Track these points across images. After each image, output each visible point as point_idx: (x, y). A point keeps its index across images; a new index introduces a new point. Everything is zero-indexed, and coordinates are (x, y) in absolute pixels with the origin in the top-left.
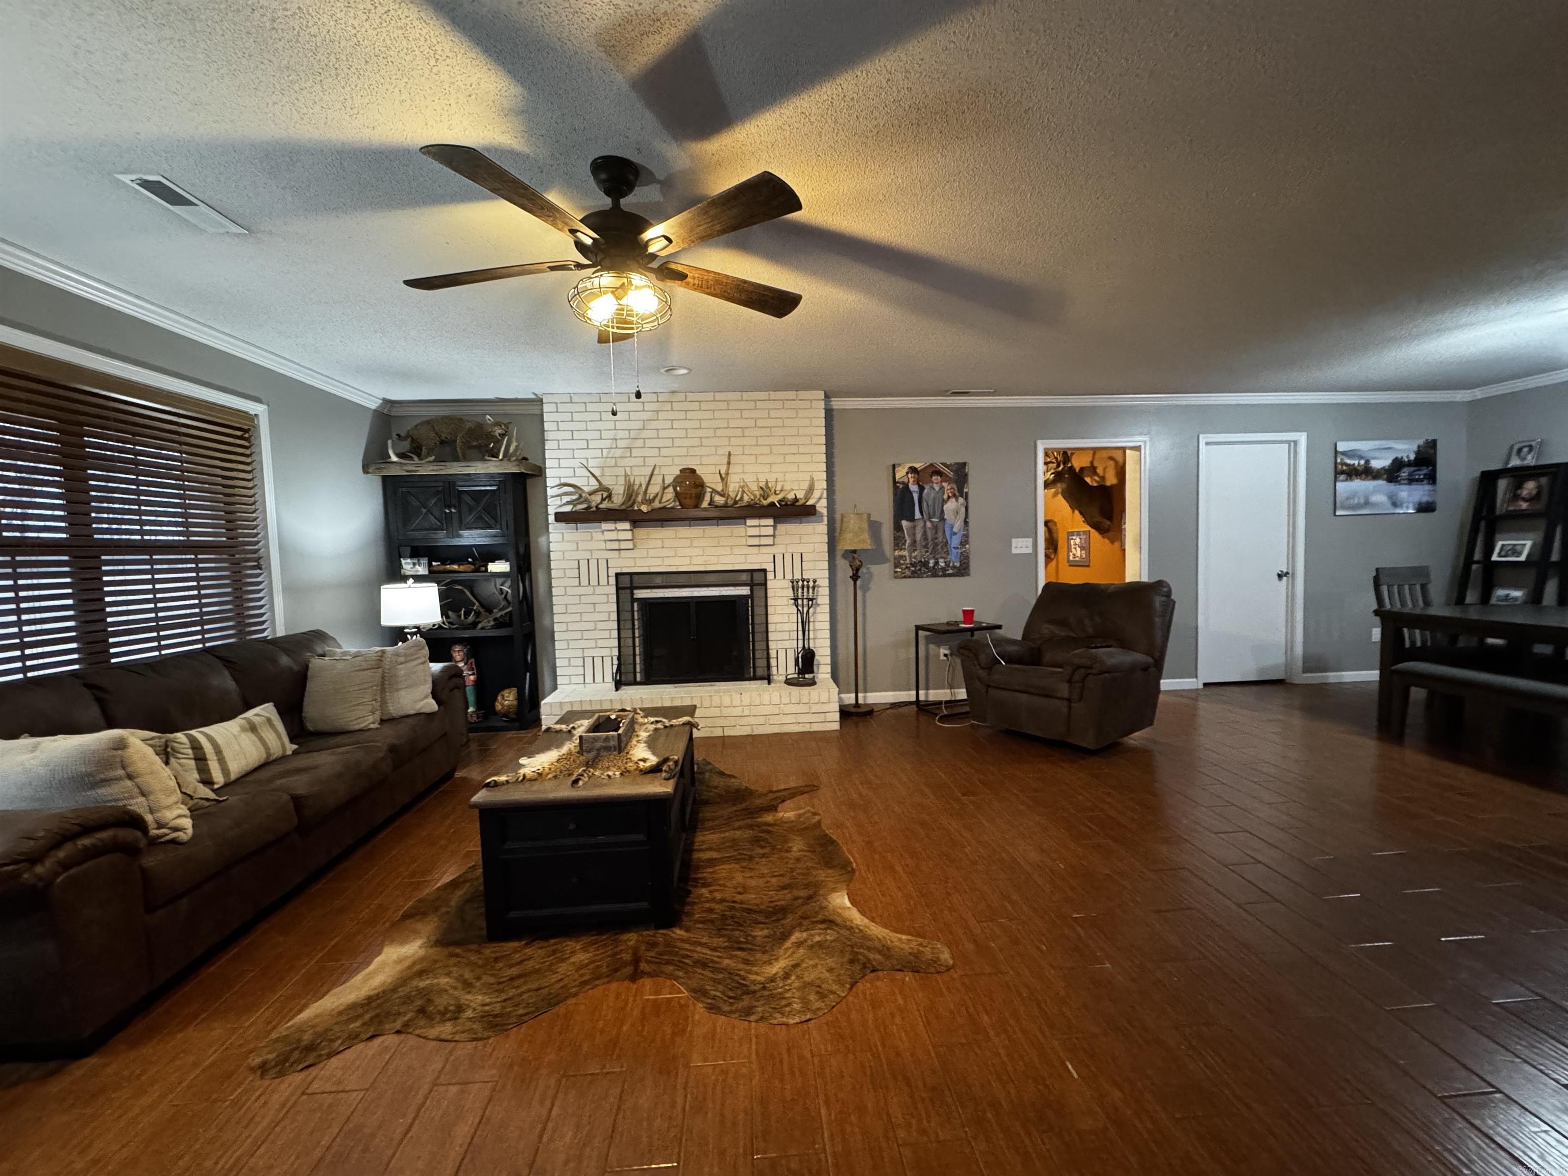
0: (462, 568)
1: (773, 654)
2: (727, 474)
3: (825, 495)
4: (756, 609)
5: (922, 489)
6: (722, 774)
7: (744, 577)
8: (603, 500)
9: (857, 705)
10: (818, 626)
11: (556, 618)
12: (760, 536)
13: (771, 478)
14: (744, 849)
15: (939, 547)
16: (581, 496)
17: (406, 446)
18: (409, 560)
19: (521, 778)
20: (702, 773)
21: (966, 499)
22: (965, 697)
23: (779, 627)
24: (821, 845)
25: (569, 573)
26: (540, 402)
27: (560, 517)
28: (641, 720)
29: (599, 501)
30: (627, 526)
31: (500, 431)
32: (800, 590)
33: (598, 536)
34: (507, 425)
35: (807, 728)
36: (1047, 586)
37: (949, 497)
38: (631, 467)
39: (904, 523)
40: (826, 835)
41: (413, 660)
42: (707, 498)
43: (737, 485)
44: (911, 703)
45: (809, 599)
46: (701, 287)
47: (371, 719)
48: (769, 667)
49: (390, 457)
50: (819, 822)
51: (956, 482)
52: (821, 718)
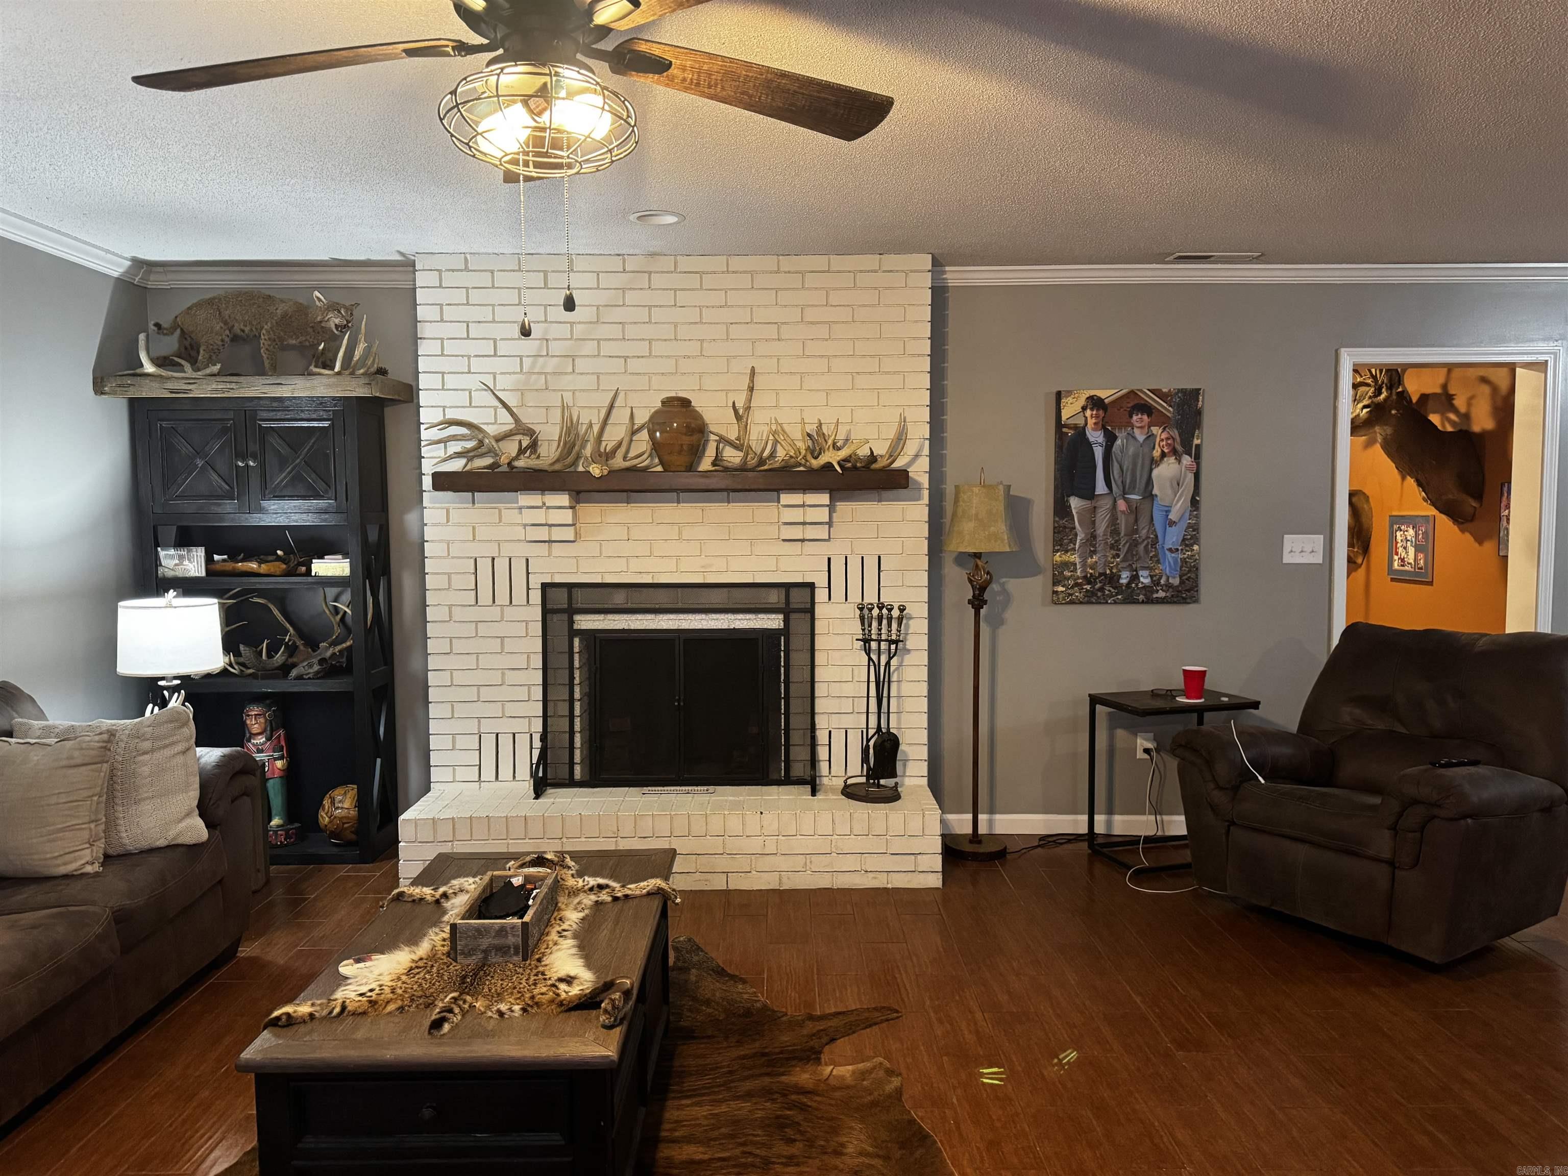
0: (264, 569)
1: (822, 737)
2: (748, 408)
3: (926, 451)
4: (793, 655)
5: (1110, 438)
6: (720, 972)
7: (774, 597)
8: (521, 451)
9: (975, 837)
10: (906, 689)
11: (432, 663)
12: (804, 523)
13: (828, 418)
14: (754, 1143)
15: (1141, 548)
16: (481, 443)
17: (170, 345)
18: (172, 552)
19: (337, 1010)
20: (685, 970)
21: (1197, 458)
22: (1184, 832)
23: (835, 690)
24: (902, 1145)
25: (457, 582)
26: (408, 265)
27: (443, 481)
28: (571, 882)
29: (514, 454)
30: (563, 499)
31: (337, 321)
32: (875, 624)
33: (510, 515)
34: (350, 310)
35: (880, 882)
36: (1351, 631)
37: (1163, 455)
38: (574, 392)
39: (1075, 503)
40: (912, 1122)
41: (165, 746)
42: (710, 452)
43: (766, 429)
44: (1077, 838)
45: (891, 642)
46: (698, 84)
47: (87, 855)
48: (814, 761)
49: (142, 366)
50: (899, 1092)
51: (1179, 426)
52: (908, 863)
